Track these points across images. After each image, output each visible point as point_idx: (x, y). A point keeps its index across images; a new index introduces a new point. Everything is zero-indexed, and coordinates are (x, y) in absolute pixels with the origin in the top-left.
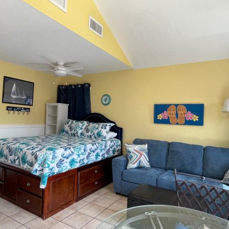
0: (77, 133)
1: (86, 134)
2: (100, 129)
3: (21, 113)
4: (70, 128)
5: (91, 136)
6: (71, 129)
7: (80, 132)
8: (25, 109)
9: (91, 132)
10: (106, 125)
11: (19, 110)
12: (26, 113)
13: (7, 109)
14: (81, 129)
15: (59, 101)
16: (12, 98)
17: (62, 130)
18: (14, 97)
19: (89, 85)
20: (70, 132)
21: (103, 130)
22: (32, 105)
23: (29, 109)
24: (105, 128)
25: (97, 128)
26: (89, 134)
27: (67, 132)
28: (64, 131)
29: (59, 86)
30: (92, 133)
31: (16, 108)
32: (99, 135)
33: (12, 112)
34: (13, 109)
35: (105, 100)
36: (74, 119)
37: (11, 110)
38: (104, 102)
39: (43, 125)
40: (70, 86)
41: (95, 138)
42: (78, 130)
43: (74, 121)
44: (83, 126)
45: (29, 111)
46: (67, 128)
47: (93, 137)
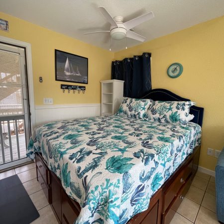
0: (139, 114)
1: (152, 116)
2: (175, 110)
3: (76, 91)
4: (129, 108)
5: (159, 120)
6: (131, 109)
7: (142, 113)
8: (80, 87)
9: (160, 114)
10: (184, 104)
11: (74, 88)
12: (81, 91)
13: (62, 88)
14: (144, 109)
15: (113, 77)
16: (66, 75)
17: (119, 110)
18: (68, 74)
19: (150, 55)
20: (129, 113)
21: (180, 112)
22: (87, 83)
23: (84, 87)
24: (183, 109)
25: (170, 109)
26: (157, 116)
27: (126, 113)
28: (121, 112)
29: (113, 62)
30: (162, 116)
31: (71, 86)
32: (174, 118)
33: (66, 91)
34: (68, 87)
35: (173, 72)
36: (132, 97)
37: (66, 88)
38: (171, 74)
39: (99, 104)
40: (126, 59)
41: (167, 122)
42: (140, 111)
43: (134, 100)
44: (145, 105)
45: (85, 90)
46: (125, 107)
47: (163, 121)
